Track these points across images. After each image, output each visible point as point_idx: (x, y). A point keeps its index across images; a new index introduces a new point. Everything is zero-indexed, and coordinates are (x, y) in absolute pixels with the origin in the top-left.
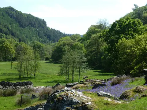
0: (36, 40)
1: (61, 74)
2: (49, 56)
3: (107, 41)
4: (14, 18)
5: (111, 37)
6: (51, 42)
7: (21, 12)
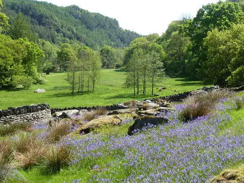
0: (106, 44)
1: (128, 85)
2: (120, 62)
3: (191, 36)
4: (80, 18)
5: (196, 30)
6: (126, 46)
7: (87, 11)
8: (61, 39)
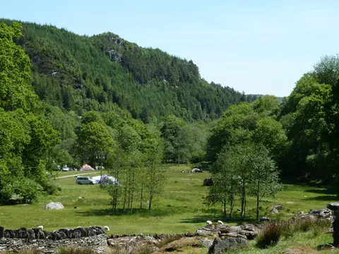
0: (172, 112)
6: (211, 117)
8: (81, 101)
